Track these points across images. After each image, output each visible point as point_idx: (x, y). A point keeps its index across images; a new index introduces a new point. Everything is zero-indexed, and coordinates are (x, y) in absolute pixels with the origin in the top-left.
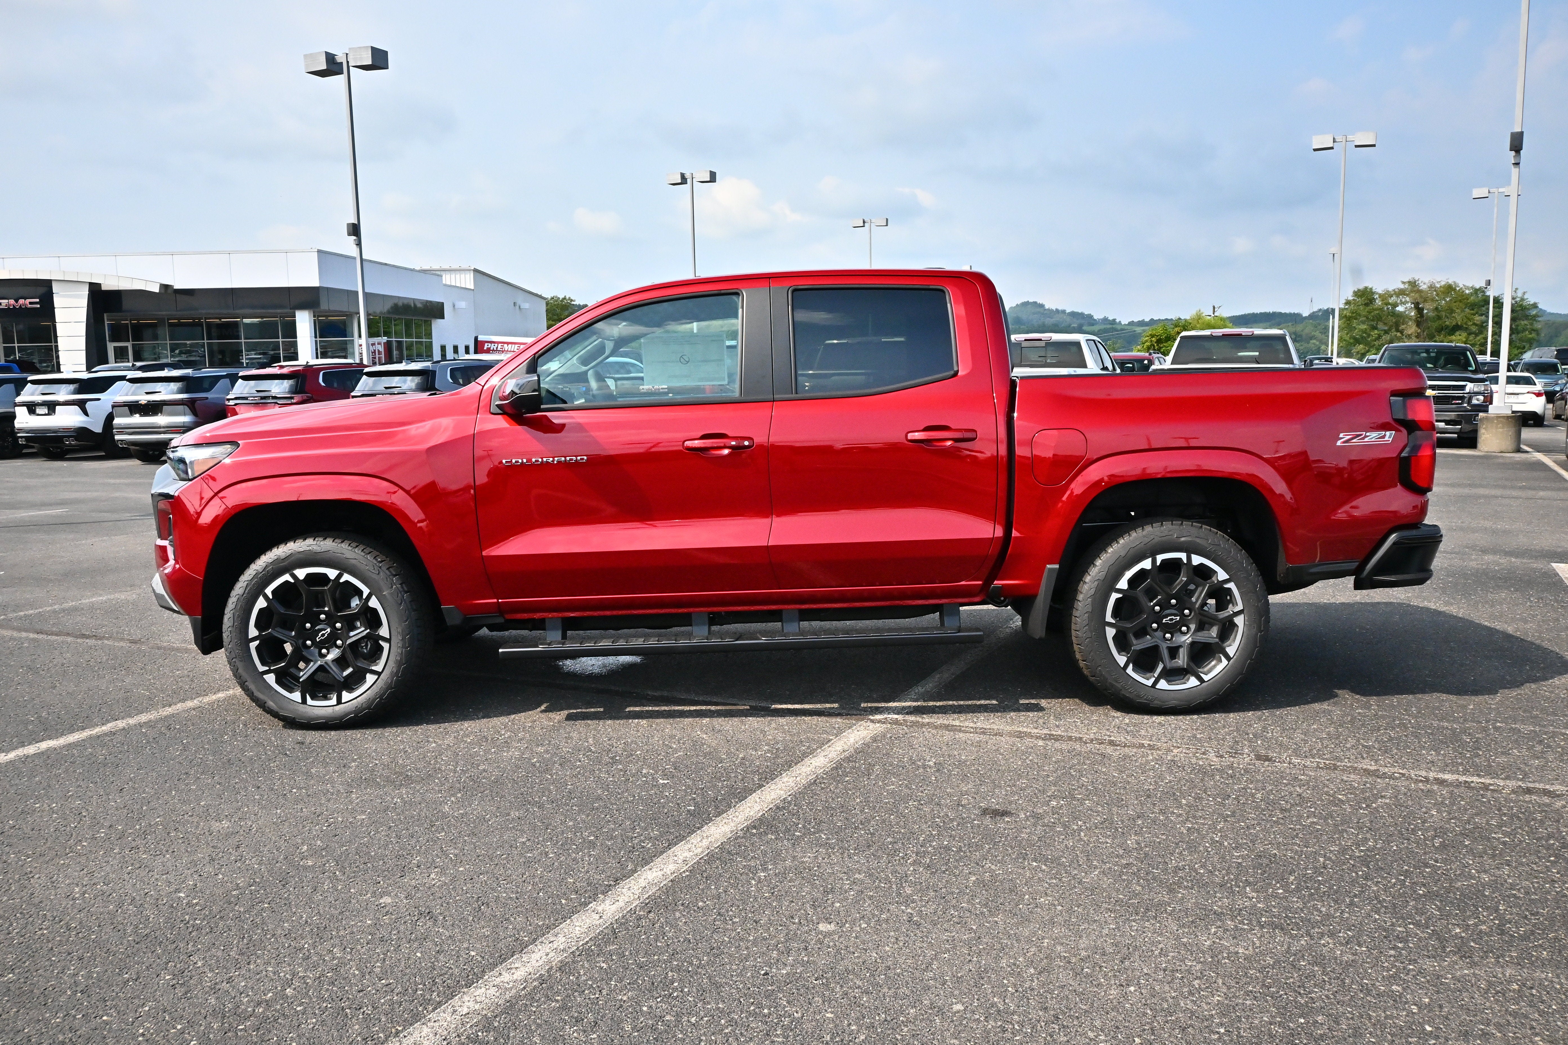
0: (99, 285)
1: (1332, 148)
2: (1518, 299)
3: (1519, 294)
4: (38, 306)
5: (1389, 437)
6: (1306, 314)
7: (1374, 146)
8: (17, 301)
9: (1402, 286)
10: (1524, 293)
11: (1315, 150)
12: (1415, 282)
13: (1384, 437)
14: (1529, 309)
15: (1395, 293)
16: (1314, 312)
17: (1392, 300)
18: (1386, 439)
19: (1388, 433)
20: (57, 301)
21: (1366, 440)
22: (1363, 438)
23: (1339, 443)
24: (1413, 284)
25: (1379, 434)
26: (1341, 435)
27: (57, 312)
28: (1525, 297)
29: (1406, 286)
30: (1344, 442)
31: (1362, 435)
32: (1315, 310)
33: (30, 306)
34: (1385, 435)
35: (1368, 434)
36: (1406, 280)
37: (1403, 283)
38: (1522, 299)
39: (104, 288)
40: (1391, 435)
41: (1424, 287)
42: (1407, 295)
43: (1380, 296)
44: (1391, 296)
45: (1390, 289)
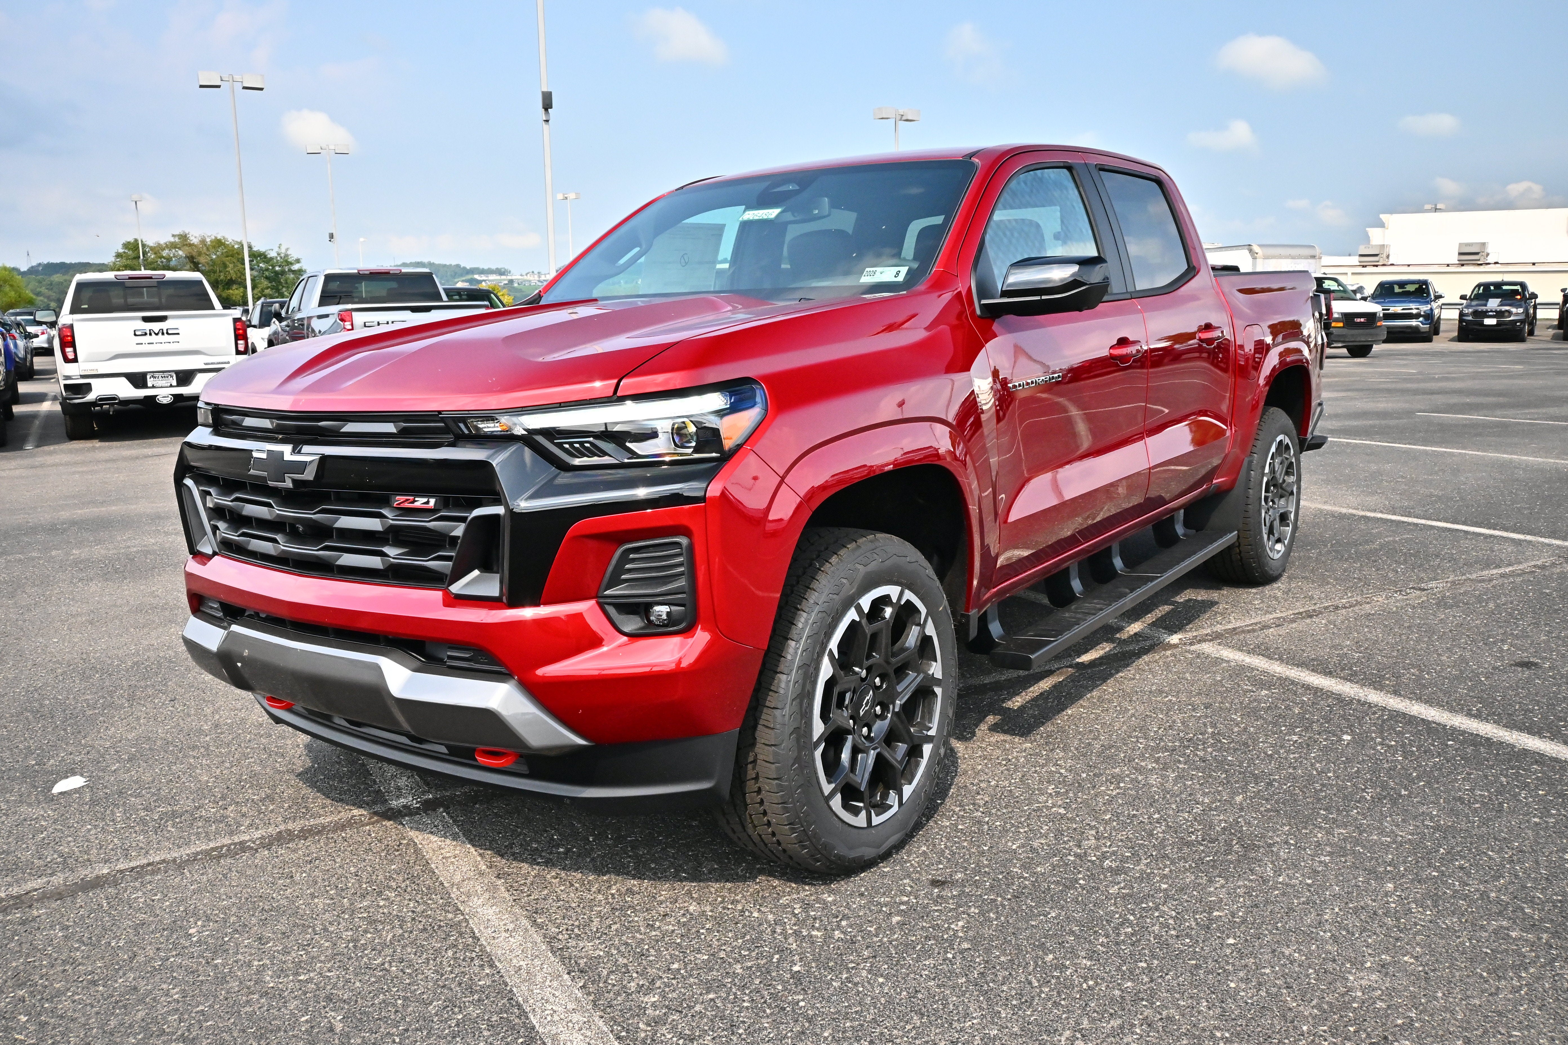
1: (219, 87)
2: (282, 255)
3: (283, 250)
6: (24, 268)
7: (261, 89)
9: (172, 240)
10: (287, 249)
11: (201, 86)
12: (186, 236)
14: (292, 264)
15: (167, 246)
16: (32, 267)
17: (165, 253)
24: (184, 237)
28: (289, 252)
29: (177, 239)
32: (34, 264)
36: (177, 233)
37: (173, 236)
38: (287, 255)
41: (195, 241)
42: (179, 248)
43: (152, 248)
44: (163, 249)
45: (162, 242)
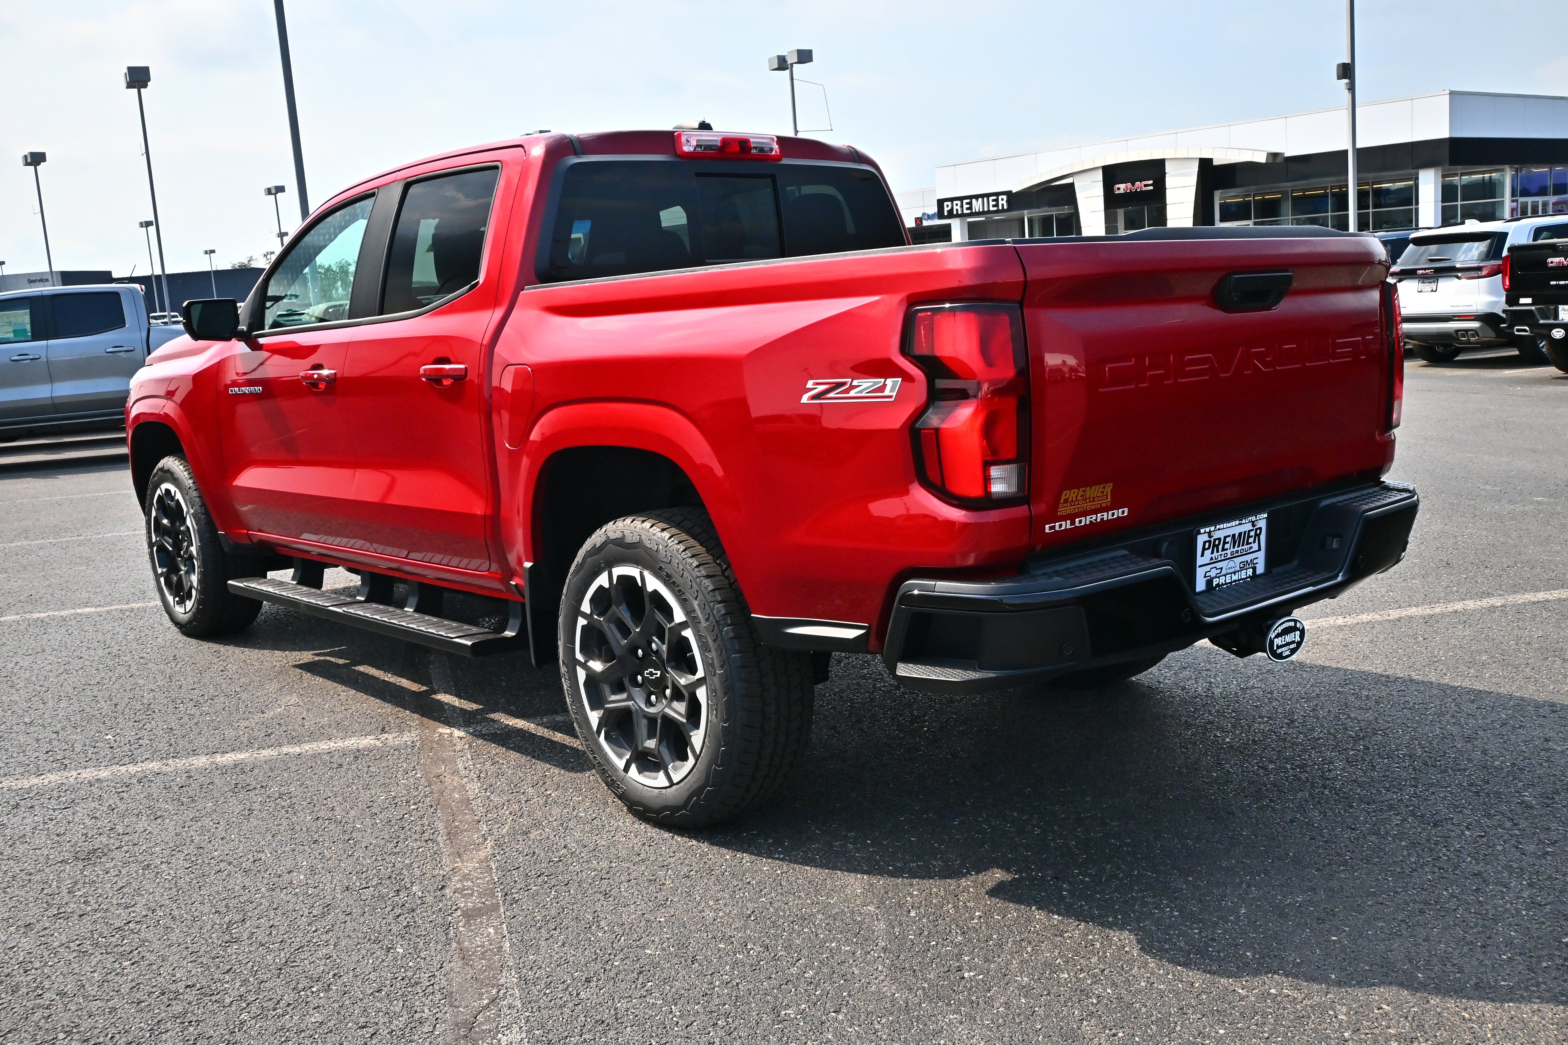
0: (1211, 160)
4: (1151, 188)
5: (892, 390)
8: (1133, 185)
13: (882, 388)
18: (887, 392)
19: (889, 382)
20: (1170, 182)
21: (852, 393)
22: (847, 391)
23: (805, 399)
25: (875, 383)
26: (810, 384)
27: (1169, 193)
30: (813, 397)
31: (844, 384)
33: (1144, 189)
34: (885, 385)
35: (855, 383)
39: (1215, 163)
40: (895, 383)
